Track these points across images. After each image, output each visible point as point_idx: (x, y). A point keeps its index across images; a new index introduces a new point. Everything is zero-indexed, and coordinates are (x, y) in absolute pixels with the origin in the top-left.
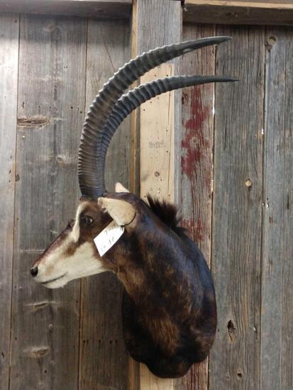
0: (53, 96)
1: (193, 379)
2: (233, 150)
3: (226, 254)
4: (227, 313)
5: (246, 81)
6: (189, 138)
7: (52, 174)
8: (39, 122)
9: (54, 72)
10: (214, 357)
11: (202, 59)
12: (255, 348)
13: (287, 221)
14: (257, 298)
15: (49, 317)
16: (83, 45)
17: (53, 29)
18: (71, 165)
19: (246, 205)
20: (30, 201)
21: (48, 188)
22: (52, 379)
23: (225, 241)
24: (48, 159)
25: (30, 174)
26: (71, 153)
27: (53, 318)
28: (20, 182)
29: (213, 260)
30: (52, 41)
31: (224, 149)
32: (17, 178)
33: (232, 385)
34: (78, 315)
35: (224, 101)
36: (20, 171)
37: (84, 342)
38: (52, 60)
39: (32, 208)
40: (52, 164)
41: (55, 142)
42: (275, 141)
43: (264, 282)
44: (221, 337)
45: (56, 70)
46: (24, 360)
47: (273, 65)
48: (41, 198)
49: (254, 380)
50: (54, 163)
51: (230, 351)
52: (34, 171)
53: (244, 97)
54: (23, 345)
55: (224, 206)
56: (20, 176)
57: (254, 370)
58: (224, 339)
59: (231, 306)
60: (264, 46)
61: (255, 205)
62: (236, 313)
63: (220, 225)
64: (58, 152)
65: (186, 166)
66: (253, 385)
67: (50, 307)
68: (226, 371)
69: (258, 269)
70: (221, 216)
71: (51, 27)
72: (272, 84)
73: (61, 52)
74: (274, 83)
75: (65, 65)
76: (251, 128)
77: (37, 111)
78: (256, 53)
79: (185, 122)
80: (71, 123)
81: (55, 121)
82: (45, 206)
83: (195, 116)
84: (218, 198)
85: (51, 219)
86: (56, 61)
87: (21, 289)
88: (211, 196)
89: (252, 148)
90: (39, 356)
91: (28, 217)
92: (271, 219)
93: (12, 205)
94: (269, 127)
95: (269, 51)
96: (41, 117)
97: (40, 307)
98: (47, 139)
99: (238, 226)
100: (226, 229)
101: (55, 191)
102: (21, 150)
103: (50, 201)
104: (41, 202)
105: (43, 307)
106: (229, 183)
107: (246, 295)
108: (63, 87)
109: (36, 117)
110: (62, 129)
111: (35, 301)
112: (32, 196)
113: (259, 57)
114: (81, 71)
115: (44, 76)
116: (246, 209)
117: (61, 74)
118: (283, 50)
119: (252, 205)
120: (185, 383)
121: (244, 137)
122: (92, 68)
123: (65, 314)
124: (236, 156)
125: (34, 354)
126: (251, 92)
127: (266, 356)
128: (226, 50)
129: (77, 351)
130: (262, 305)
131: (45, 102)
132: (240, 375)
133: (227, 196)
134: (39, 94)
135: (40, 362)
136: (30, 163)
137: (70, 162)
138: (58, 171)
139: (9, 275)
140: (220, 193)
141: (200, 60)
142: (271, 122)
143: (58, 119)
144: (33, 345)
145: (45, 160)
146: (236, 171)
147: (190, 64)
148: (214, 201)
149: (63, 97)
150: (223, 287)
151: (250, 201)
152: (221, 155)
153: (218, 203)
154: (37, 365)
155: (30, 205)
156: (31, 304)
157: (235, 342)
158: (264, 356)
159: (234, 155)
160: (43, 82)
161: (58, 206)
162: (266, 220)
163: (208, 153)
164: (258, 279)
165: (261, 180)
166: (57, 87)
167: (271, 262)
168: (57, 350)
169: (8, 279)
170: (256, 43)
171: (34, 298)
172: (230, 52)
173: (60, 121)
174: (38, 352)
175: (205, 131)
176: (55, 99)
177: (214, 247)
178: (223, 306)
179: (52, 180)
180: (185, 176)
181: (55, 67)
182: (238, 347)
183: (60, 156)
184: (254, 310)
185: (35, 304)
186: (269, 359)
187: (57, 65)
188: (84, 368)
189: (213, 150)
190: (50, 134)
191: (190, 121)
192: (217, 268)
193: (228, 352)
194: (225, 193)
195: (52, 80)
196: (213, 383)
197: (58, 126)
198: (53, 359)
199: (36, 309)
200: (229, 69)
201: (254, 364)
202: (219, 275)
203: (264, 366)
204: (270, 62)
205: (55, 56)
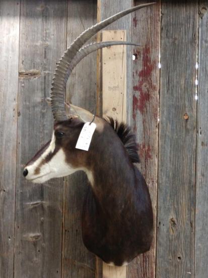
0: (44, 55)
1: (145, 259)
2: (174, 92)
3: (169, 169)
4: (170, 212)
5: (184, 40)
6: (141, 83)
7: (43, 111)
8: (34, 74)
9: (44, 39)
10: (160, 245)
11: (151, 26)
12: (191, 239)
14: (193, 202)
15: (41, 212)
16: (64, 19)
19: (184, 133)
20: (28, 130)
21: (40, 121)
22: (44, 256)
23: (169, 159)
24: (40, 101)
25: (28, 111)
27: (44, 213)
28: (21, 116)
29: (160, 174)
30: (43, 16)
31: (168, 91)
32: (19, 114)
33: (174, 264)
34: (62, 212)
35: (168, 56)
36: (21, 109)
37: (66, 231)
38: (42, 30)
40: (43, 104)
41: (45, 88)
42: (206, 85)
43: (197, 190)
44: (165, 230)
45: (46, 37)
46: (24, 242)
47: (205, 28)
48: (35, 129)
49: (190, 262)
51: (172, 240)
52: (31, 109)
53: (183, 53)
54: (23, 232)
55: (167, 133)
56: (21, 113)
57: (190, 254)
58: (168, 231)
59: (172, 207)
60: (198, 15)
61: (191, 132)
62: (177, 213)
63: (164, 148)
64: (47, 95)
65: (139, 104)
66: (189, 266)
67: (42, 206)
68: (169, 255)
69: (193, 180)
70: (165, 141)
71: (42, 7)
72: (204, 42)
73: (49, 24)
74: (206, 42)
75: (52, 33)
76: (187, 75)
77: (32, 67)
78: (192, 20)
79: (138, 72)
81: (45, 73)
82: (38, 134)
83: (146, 68)
84: (163, 127)
85: (42, 143)
86: (46, 30)
87: (22, 193)
88: (158, 126)
89: (189, 90)
90: (34, 240)
91: (26, 142)
92: (203, 144)
93: (16, 133)
94: (201, 75)
95: (202, 18)
96: (35, 71)
97: (35, 206)
98: (40, 86)
99: (178, 148)
100: (169, 151)
101: (45, 123)
102: (21, 94)
103: (41, 130)
104: (35, 131)
105: (37, 205)
106: (171, 117)
107: (184, 200)
108: (50, 49)
109: (31, 71)
110: (50, 79)
111: (31, 201)
112: (29, 127)
113: (193, 23)
114: (63, 37)
115: (37, 41)
116: (184, 136)
117: (49, 40)
119: (188, 132)
120: (139, 262)
121: (183, 82)
122: (71, 35)
123: (53, 211)
124: (177, 97)
125: (31, 239)
126: (187, 49)
127: (200, 245)
128: (169, 18)
129: (61, 238)
130: (196, 207)
131: (38, 60)
132: (179, 258)
133: (169, 126)
134: (34, 54)
135: (35, 244)
136: (28, 103)
138: (47, 109)
139: (13, 182)
140: (165, 124)
141: (149, 27)
142: (203, 70)
143: (47, 72)
144: (30, 232)
145: (38, 101)
146: (177, 108)
147: (142, 30)
148: (160, 130)
149: (50, 56)
150: (166, 193)
151: (187, 130)
152: (165, 96)
153: (163, 131)
154: (33, 246)
155: (28, 134)
156: (28, 203)
157: (176, 234)
158: (198, 245)
159: (175, 95)
160: (36, 46)
161: (47, 133)
162: (199, 144)
163: (155, 95)
164: (193, 187)
165: (195, 114)
166: (46, 49)
167: (203, 175)
168: (47, 236)
169: (13, 185)
170: (191, 12)
171: (31, 199)
172: (171, 20)
173: (48, 73)
174: (34, 237)
175: (153, 78)
176: (45, 57)
177: (160, 164)
178: (167, 207)
179: (43, 115)
180: (139, 112)
181: (45, 35)
182: (178, 237)
183: (49, 98)
184: (190, 210)
185: (32, 203)
186: (202, 246)
187: (46, 33)
188: (66, 249)
189: (159, 92)
190: (41, 82)
191: (142, 71)
192: (162, 179)
193: (170, 241)
194: (168, 124)
195: (43, 44)
196: (159, 263)
197: (47, 77)
198: (44, 242)
199: (32, 207)
200: (171, 32)
201: (191, 251)
202: (164, 184)
203: (197, 252)
204: (202, 26)
205: (45, 27)
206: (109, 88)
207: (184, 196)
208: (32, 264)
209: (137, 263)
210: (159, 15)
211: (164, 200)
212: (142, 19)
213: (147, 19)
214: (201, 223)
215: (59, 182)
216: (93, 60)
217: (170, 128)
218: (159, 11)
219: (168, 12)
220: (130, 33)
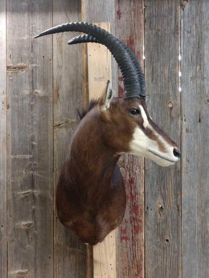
0: (31, 50)
1: (134, 243)
2: (159, 81)
4: (157, 197)
5: (166, 32)
7: (31, 103)
8: (21, 68)
9: (31, 33)
10: (149, 228)
11: (134, 18)
12: (178, 222)
13: (199, 132)
14: (179, 187)
15: (33, 201)
16: (50, 14)
17: (29, 4)
18: (44, 96)
19: (169, 121)
20: (17, 122)
21: (29, 113)
22: (36, 243)
24: (28, 93)
25: (17, 104)
26: (44, 88)
27: (35, 202)
28: (10, 109)
30: (29, 11)
31: (152, 81)
32: (8, 107)
33: (162, 246)
34: (52, 200)
35: (151, 47)
36: (10, 102)
37: (57, 218)
38: (29, 25)
39: (18, 127)
40: (31, 96)
41: (32, 81)
42: (189, 74)
43: (183, 175)
44: (153, 214)
46: (16, 230)
47: (186, 19)
48: (24, 120)
49: (178, 244)
50: (33, 96)
51: (160, 224)
52: (19, 102)
53: (166, 44)
54: (15, 221)
56: (10, 105)
57: (178, 237)
58: (156, 215)
59: (159, 192)
60: (179, 6)
61: (175, 120)
62: (164, 197)
64: (35, 87)
66: (176, 247)
67: (33, 195)
68: (157, 238)
71: (28, 2)
72: (186, 33)
73: (35, 19)
74: (188, 32)
75: (38, 27)
76: (171, 66)
77: (20, 61)
78: (174, 11)
80: (44, 67)
81: (32, 67)
82: (27, 126)
85: (31, 134)
86: (32, 25)
87: (13, 182)
89: (172, 80)
90: (26, 228)
91: (16, 133)
92: (187, 130)
93: (5, 125)
94: (184, 65)
95: (183, 10)
96: (23, 64)
97: (26, 195)
98: (28, 80)
101: (34, 115)
102: (10, 88)
103: (30, 122)
104: (24, 123)
105: (28, 195)
106: (156, 105)
107: (170, 185)
108: (37, 43)
109: (19, 64)
110: (38, 72)
111: (23, 190)
112: (18, 119)
113: (176, 15)
115: (24, 36)
116: (169, 124)
117: (35, 34)
118: (194, 9)
119: (173, 120)
120: (128, 246)
121: (166, 72)
123: (43, 199)
124: (161, 86)
125: (23, 227)
126: (170, 39)
127: (186, 227)
129: (52, 225)
130: (182, 191)
131: (25, 54)
132: (167, 240)
134: (21, 49)
135: (27, 232)
136: (16, 96)
137: (44, 95)
138: (35, 101)
139: (4, 173)
142: (186, 60)
143: (34, 65)
144: (22, 221)
145: (26, 94)
146: (161, 97)
147: (126, 22)
149: (37, 50)
150: (154, 179)
151: (172, 118)
152: (150, 85)
154: (25, 234)
155: (17, 125)
156: (20, 193)
157: (163, 217)
158: (185, 227)
159: (159, 85)
160: (23, 40)
161: (36, 125)
162: (184, 131)
164: (179, 172)
165: (180, 101)
166: (33, 43)
167: (188, 161)
168: (38, 224)
169: (4, 176)
170: (173, 4)
171: (22, 188)
172: (154, 12)
173: (36, 67)
174: (26, 225)
176: (32, 51)
178: (154, 192)
179: (32, 107)
181: (31, 29)
182: (165, 221)
183: (37, 91)
184: (176, 195)
185: (23, 193)
186: (188, 229)
187: (32, 27)
188: (57, 236)
190: (29, 75)
192: (148, 165)
193: (158, 225)
194: (154, 113)
195: (29, 39)
196: (148, 246)
197: (34, 70)
198: (36, 230)
199: (23, 196)
200: (154, 24)
201: (178, 233)
202: (151, 170)
203: (185, 235)
204: (184, 17)
205: (31, 22)
206: (95, 78)
207: (170, 182)
208: (25, 251)
209: (126, 247)
210: (142, 7)
211: (151, 186)
212: (125, 12)
213: (131, 11)
214: (187, 207)
215: (49, 171)
216: (79, 53)
217: (156, 116)
218: (142, 4)
219: (150, 4)
220: (114, 25)
